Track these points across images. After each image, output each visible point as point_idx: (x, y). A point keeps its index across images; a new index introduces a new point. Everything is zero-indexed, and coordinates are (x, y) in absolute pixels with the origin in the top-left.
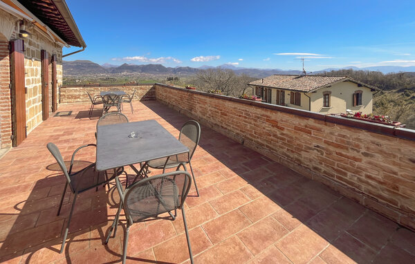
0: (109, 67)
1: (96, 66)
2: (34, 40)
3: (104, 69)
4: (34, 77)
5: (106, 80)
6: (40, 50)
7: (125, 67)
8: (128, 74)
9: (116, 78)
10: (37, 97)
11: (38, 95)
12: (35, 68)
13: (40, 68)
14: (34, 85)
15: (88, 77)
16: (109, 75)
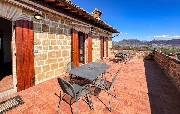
0: (145, 42)
1: (139, 41)
2: (98, 33)
3: (142, 43)
4: (97, 45)
5: (143, 48)
6: (100, 36)
7: (154, 42)
8: (156, 45)
9: (149, 47)
10: (98, 51)
11: (99, 51)
12: (98, 42)
13: (100, 42)
14: (97, 47)
15: (135, 46)
16: (145, 46)
